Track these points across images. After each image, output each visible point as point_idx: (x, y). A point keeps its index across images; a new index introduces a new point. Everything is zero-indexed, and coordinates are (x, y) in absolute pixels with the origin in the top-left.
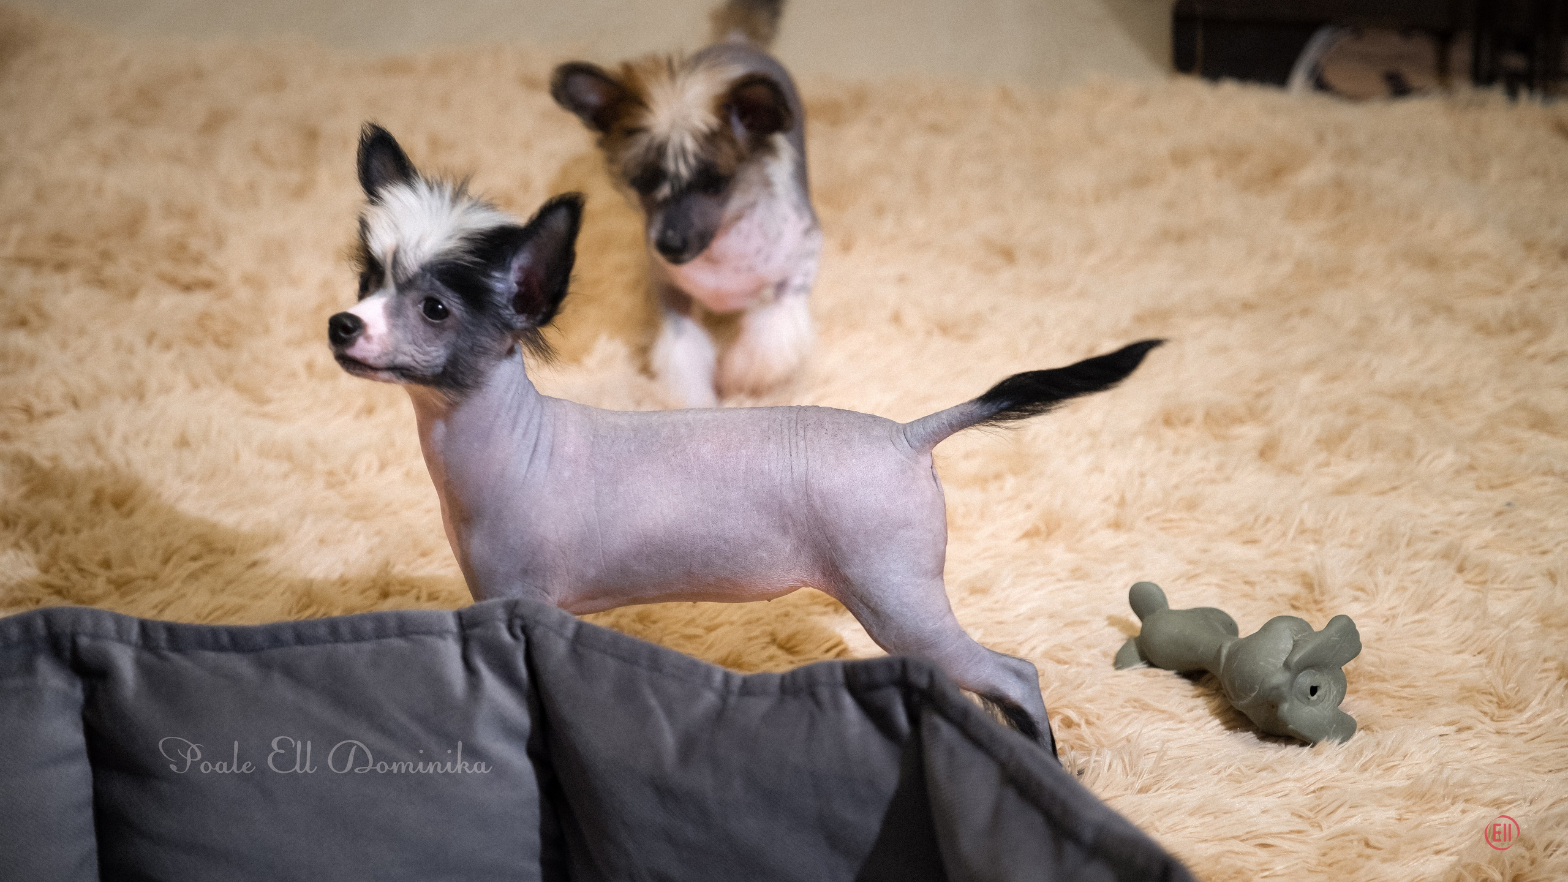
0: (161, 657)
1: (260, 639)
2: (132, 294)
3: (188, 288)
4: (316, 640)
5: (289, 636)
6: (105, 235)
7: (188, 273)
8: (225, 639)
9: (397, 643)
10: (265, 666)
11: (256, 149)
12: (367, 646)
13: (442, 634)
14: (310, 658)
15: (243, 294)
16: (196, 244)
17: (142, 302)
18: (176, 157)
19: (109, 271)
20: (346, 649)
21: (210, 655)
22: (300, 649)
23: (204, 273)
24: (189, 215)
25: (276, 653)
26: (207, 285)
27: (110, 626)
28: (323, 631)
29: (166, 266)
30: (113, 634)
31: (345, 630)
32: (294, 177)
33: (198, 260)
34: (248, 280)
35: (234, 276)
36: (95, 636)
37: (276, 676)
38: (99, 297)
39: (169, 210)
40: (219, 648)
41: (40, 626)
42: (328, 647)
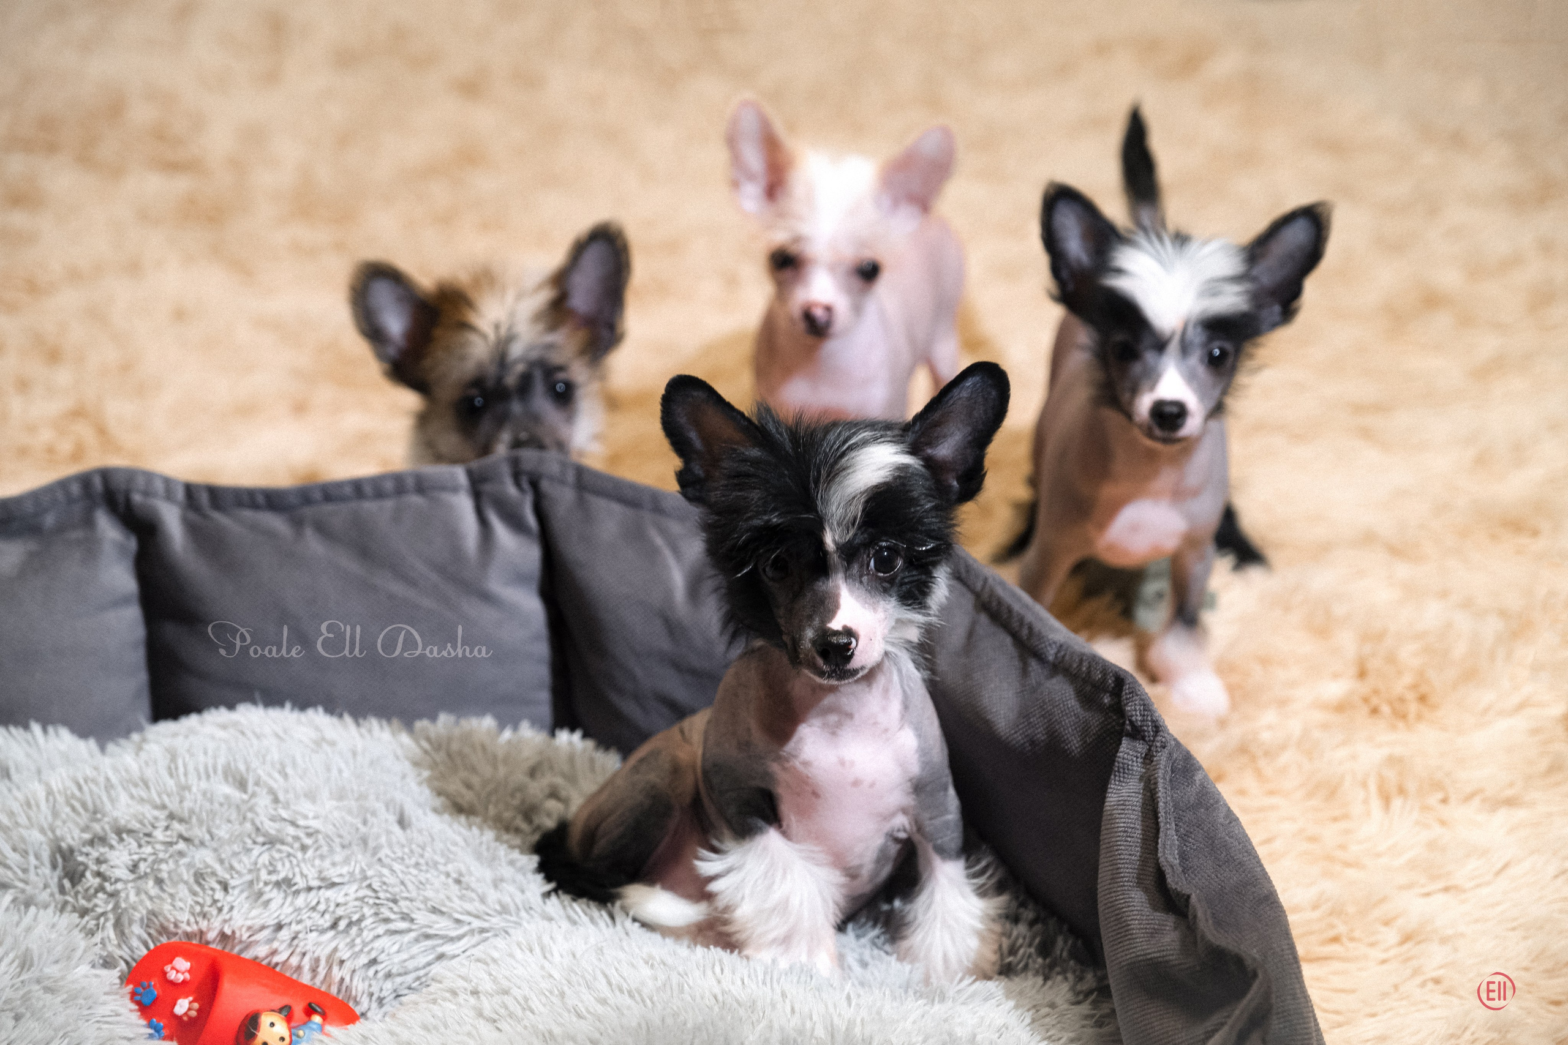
0: (205, 516)
1: (293, 500)
2: (119, 174)
4: (342, 499)
5: (318, 495)
8: (261, 499)
9: (416, 500)
10: (298, 524)
12: (389, 504)
13: (455, 489)
14: (337, 514)
15: (226, 177)
20: (369, 506)
21: (248, 514)
22: (329, 508)
24: (165, 100)
25: (308, 511)
27: (159, 486)
28: (348, 490)
30: (162, 494)
31: (368, 490)
34: (229, 163)
35: (217, 158)
36: (147, 494)
37: (309, 532)
39: (149, 95)
40: (254, 506)
41: (97, 483)
42: (353, 505)
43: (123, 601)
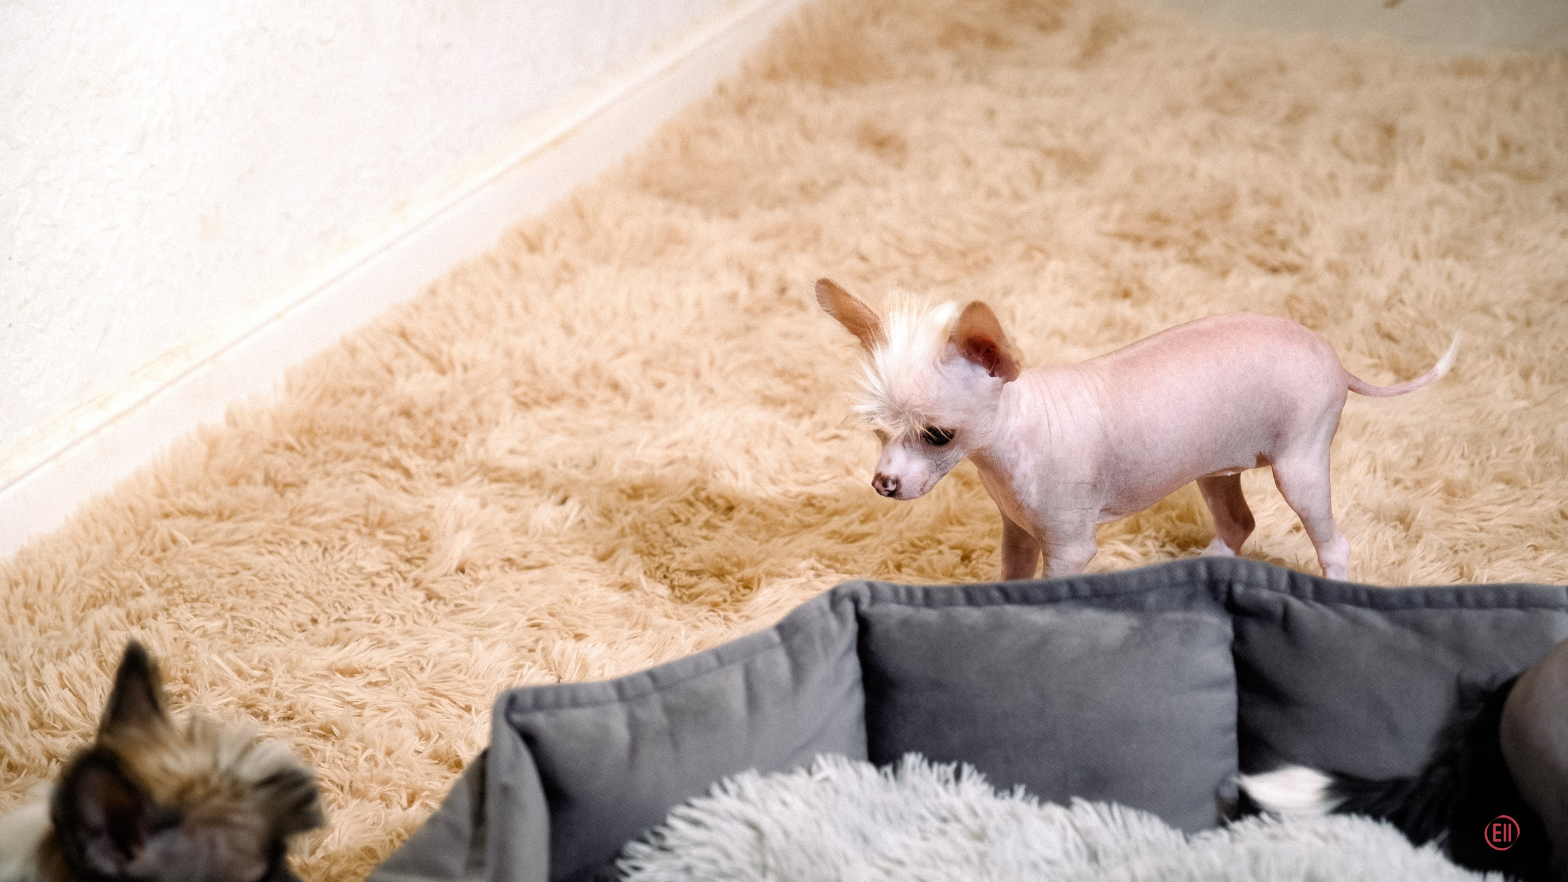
0: (1306, 607)
1: (1394, 600)
2: (1225, 273)
3: (1275, 270)
4: (1444, 605)
5: (1420, 599)
6: (1199, 218)
7: (1275, 257)
8: (1364, 597)
9: (1516, 613)
10: (1400, 623)
11: (1336, 141)
12: (1489, 614)
14: (1440, 620)
15: (1328, 280)
16: (1282, 230)
17: (1233, 280)
18: (1260, 146)
19: (1203, 251)
20: (1470, 615)
21: (1350, 609)
22: (1428, 612)
23: (1290, 257)
24: (1276, 202)
25: (1407, 614)
26: (1293, 269)
27: (1261, 575)
29: (1256, 249)
30: (1264, 583)
31: (1469, 598)
32: (1373, 170)
33: (1284, 246)
34: (1331, 267)
35: (1319, 263)
36: (1249, 584)
37: (1407, 631)
38: (1194, 275)
39: (1257, 196)
40: (1358, 603)
41: (1202, 572)
42: (1454, 611)
43: (1220, 684)
